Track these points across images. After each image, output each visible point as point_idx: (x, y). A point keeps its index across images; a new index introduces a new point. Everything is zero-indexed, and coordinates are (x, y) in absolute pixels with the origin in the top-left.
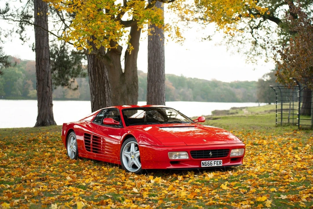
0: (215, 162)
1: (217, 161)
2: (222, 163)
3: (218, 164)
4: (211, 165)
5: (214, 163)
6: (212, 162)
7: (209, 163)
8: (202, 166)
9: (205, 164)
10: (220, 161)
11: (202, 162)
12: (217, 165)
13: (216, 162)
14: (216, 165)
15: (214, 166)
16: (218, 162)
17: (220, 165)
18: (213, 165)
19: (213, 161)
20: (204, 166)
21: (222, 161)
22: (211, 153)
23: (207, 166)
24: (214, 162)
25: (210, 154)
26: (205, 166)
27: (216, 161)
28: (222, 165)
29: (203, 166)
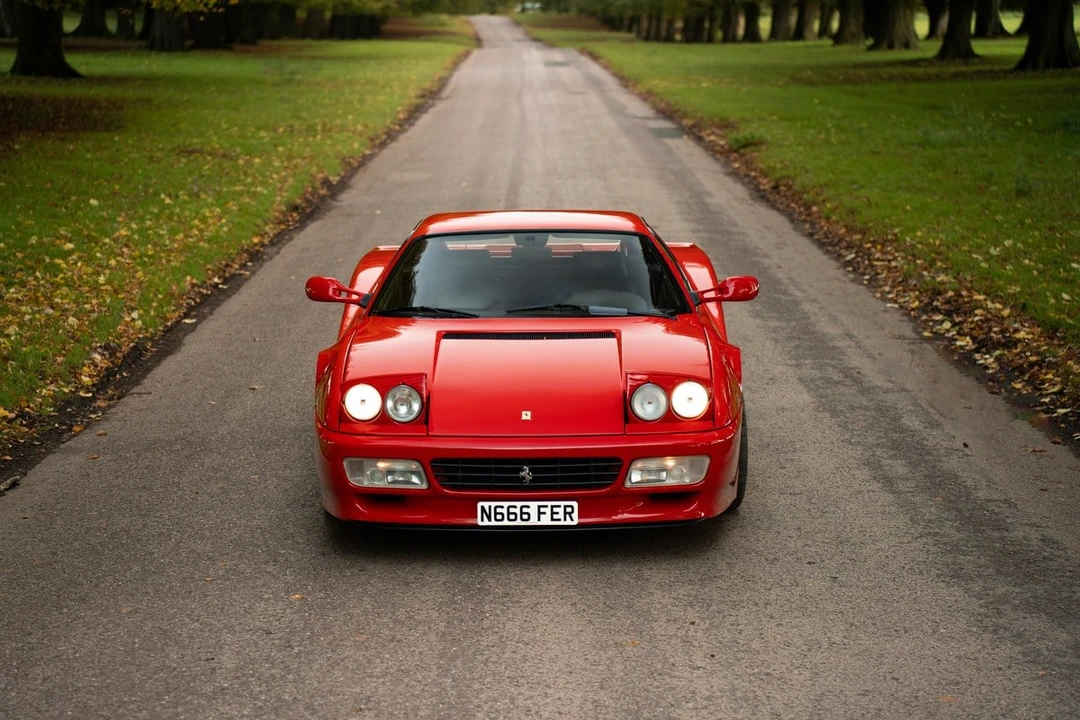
0: (542, 510)
1: (552, 507)
2: (575, 515)
3: (555, 517)
4: (522, 519)
5: (540, 513)
6: (528, 507)
7: (512, 510)
8: (480, 523)
9: (496, 513)
10: (565, 507)
11: (483, 508)
12: (552, 519)
13: (548, 511)
14: (546, 520)
15: (540, 523)
16: (555, 510)
17: (569, 522)
18: (534, 521)
19: (534, 506)
20: (490, 520)
21: (575, 504)
22: (526, 473)
23: (506, 523)
24: (539, 507)
25: (522, 474)
26: (493, 523)
27: (549, 504)
28: (575, 522)
29: (486, 522)
